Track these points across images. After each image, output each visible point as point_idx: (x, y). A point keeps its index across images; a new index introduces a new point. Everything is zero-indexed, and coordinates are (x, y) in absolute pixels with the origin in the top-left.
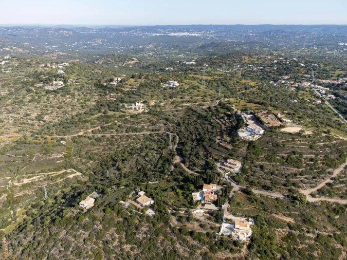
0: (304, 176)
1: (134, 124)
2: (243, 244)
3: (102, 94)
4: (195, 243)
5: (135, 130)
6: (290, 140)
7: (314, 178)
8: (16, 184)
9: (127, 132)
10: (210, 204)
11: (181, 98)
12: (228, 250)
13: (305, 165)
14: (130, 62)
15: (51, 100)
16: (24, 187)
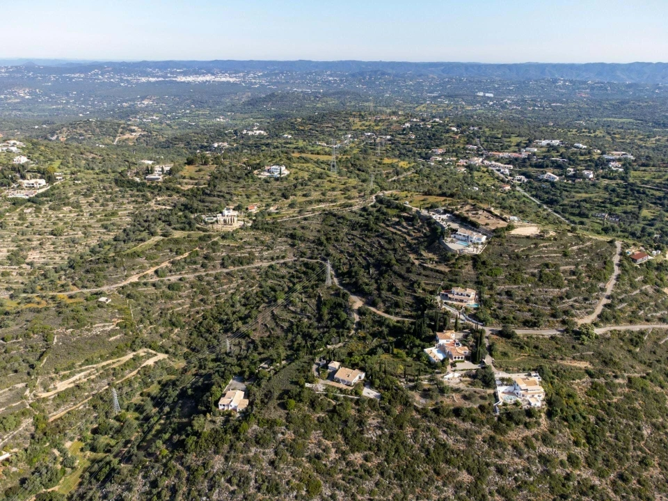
0: (572, 299)
1: (232, 250)
2: (540, 411)
3: (140, 200)
5: (241, 262)
6: (532, 246)
7: (586, 299)
8: (44, 395)
9: (223, 265)
10: (463, 362)
11: (304, 195)
12: (521, 426)
13: (566, 282)
14: (127, 136)
15: (30, 219)
16: (62, 397)
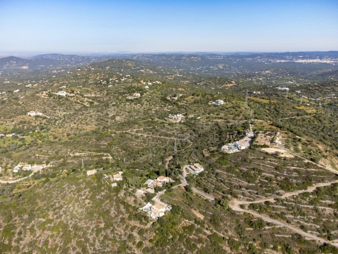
0: (249, 190)
1: (168, 130)
2: (151, 221)
3: (163, 106)
4: (123, 210)
5: (166, 135)
6: (262, 158)
7: (257, 194)
8: (71, 155)
9: (160, 135)
10: (152, 189)
11: (217, 115)
12: (139, 222)
13: (258, 181)
14: (228, 85)
16: (75, 157)
